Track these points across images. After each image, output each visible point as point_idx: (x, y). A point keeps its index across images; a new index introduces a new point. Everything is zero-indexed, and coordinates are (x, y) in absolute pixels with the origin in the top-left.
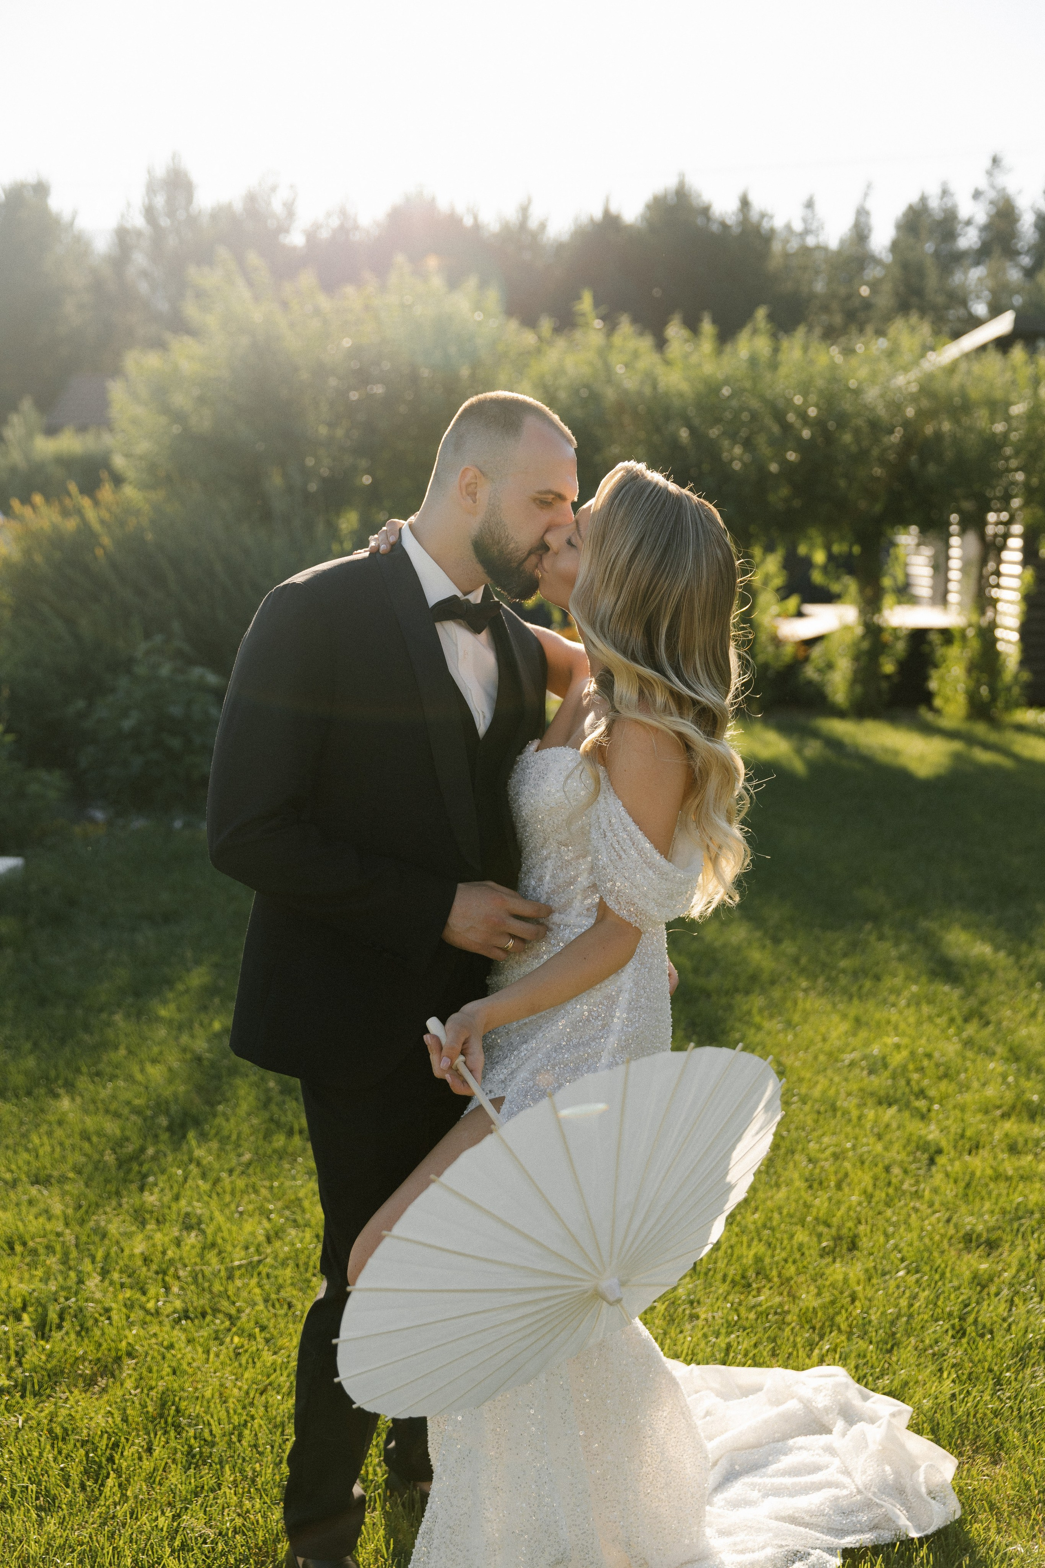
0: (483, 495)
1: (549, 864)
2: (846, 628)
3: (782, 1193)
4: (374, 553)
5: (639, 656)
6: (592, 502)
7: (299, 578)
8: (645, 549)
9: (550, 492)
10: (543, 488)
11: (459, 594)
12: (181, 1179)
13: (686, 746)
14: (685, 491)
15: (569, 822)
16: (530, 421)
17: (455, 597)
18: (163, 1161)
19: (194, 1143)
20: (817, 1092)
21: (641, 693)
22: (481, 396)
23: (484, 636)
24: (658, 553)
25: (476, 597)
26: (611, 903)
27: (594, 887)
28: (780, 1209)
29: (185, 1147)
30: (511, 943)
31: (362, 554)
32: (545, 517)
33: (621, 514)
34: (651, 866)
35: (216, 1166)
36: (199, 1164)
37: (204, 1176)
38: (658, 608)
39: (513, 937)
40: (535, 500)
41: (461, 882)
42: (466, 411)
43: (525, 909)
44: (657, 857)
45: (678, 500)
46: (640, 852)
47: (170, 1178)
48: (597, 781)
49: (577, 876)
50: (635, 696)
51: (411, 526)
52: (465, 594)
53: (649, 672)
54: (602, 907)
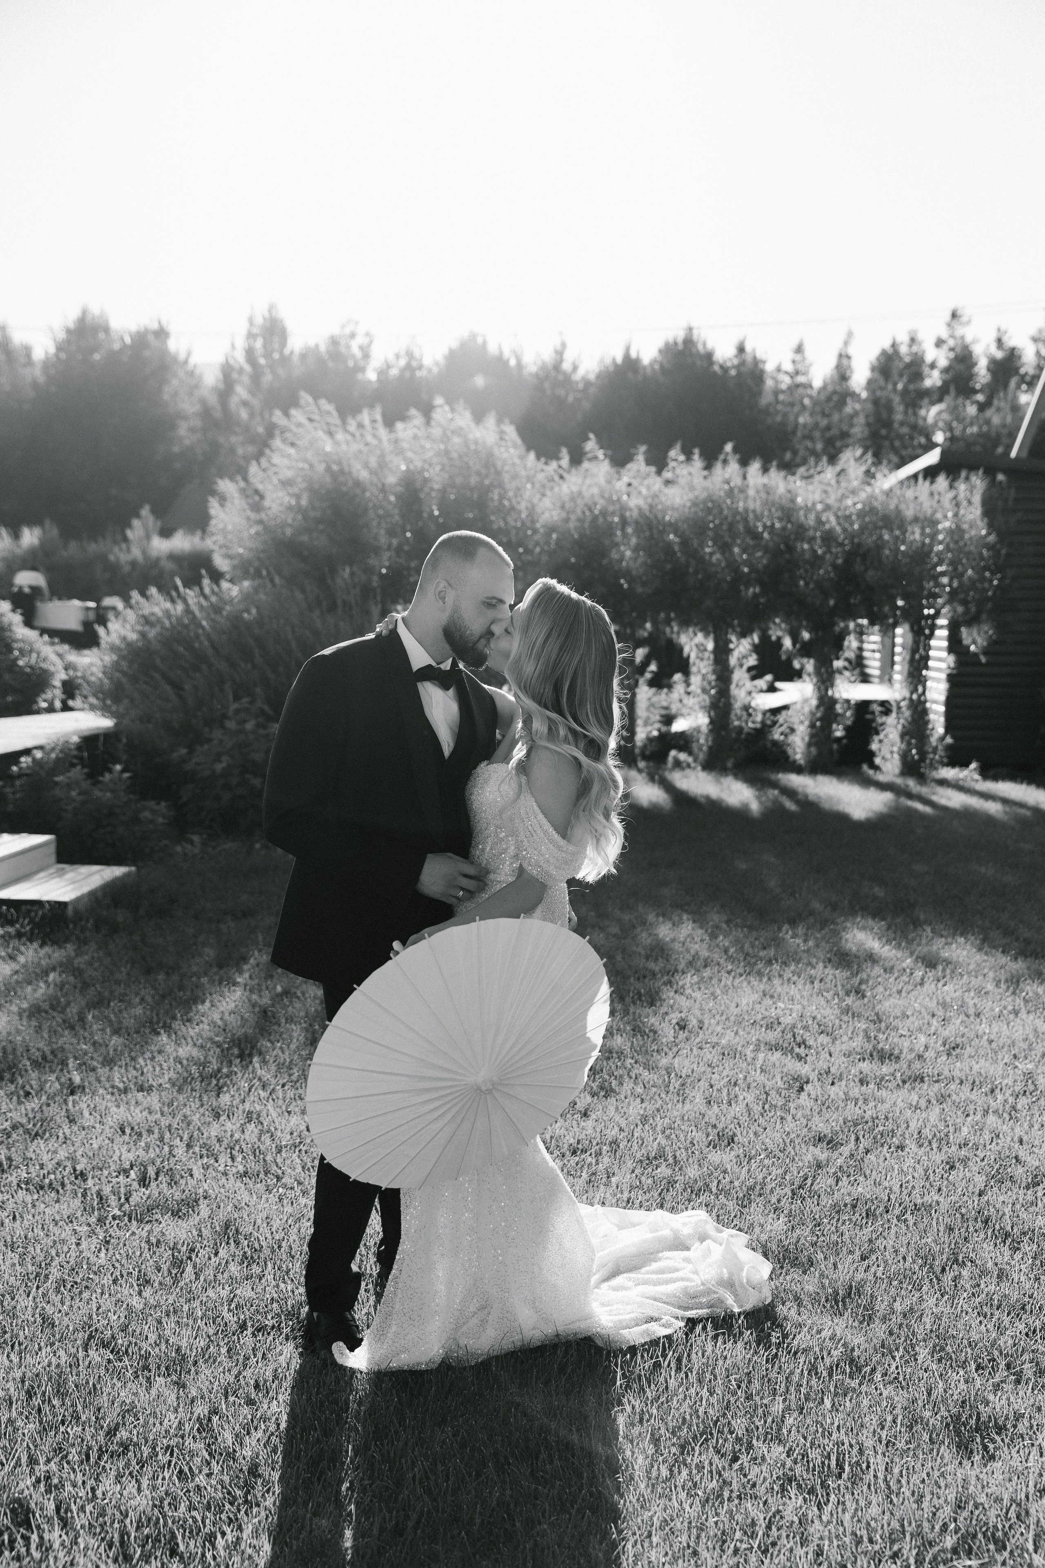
0: (449, 600)
1: (490, 840)
2: (806, 701)
4: (379, 636)
5: (550, 705)
6: (521, 604)
7: (328, 651)
8: (554, 635)
9: (494, 598)
10: (490, 595)
11: (435, 664)
13: (578, 764)
14: (583, 598)
15: (501, 812)
16: (482, 551)
17: (431, 666)
18: (234, 1077)
21: (550, 729)
22: (452, 534)
23: (452, 692)
24: (562, 638)
25: (446, 666)
26: (525, 865)
27: (516, 856)
29: (251, 1068)
30: (461, 893)
31: (370, 636)
32: (491, 614)
33: (539, 612)
34: (551, 841)
35: (273, 1081)
36: (260, 1079)
37: (264, 1087)
38: (562, 674)
39: (462, 889)
40: (484, 603)
41: (431, 852)
42: (441, 543)
43: (470, 870)
44: (556, 836)
45: (577, 603)
46: (545, 832)
47: (239, 1088)
48: (520, 787)
49: (507, 849)
50: (546, 731)
51: (403, 618)
52: (439, 663)
53: (554, 716)
54: (521, 869)
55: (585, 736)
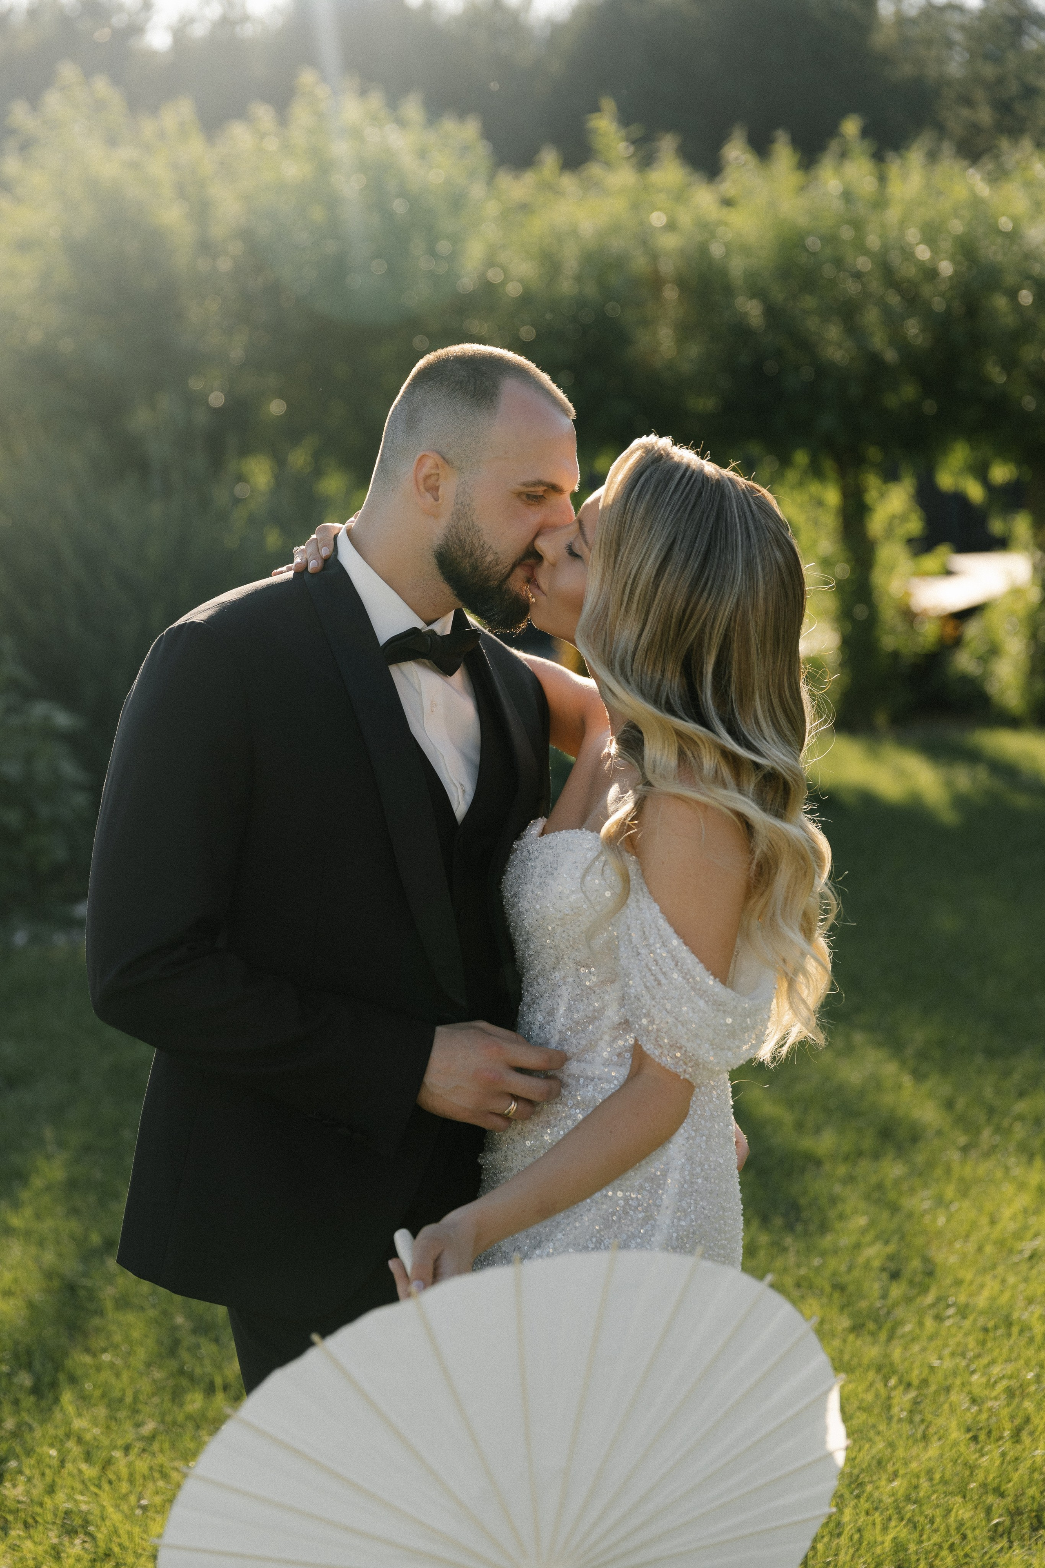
0: (448, 493)
1: (565, 993)
2: (1016, 592)
3: (933, 1450)
4: (301, 573)
5: (677, 704)
6: (600, 492)
7: (200, 614)
8: (678, 556)
9: (540, 483)
10: (530, 478)
11: (420, 625)
12: (55, 1463)
13: (747, 826)
14: (728, 473)
15: (590, 936)
16: (509, 387)
17: (414, 631)
18: (27, 1437)
19: (71, 1409)
20: (982, 1301)
21: (681, 754)
22: (441, 352)
23: (458, 678)
24: (694, 564)
25: (444, 627)
26: (648, 1047)
27: (625, 1025)
28: (930, 1473)
29: (58, 1415)
30: (513, 1106)
31: (284, 574)
32: (534, 517)
33: (641, 511)
34: (702, 993)
35: (106, 1442)
36: (80, 1440)
37: (88, 1457)
38: (700, 638)
39: (515, 1098)
40: (519, 494)
41: (444, 1022)
42: (422, 373)
43: (530, 1058)
44: (710, 980)
45: (718, 487)
46: (687, 975)
47: (39, 1462)
48: (626, 879)
49: (603, 1008)
50: (673, 761)
51: (349, 532)
52: (429, 623)
53: (690, 727)
54: (638, 1052)
55: (757, 766)
